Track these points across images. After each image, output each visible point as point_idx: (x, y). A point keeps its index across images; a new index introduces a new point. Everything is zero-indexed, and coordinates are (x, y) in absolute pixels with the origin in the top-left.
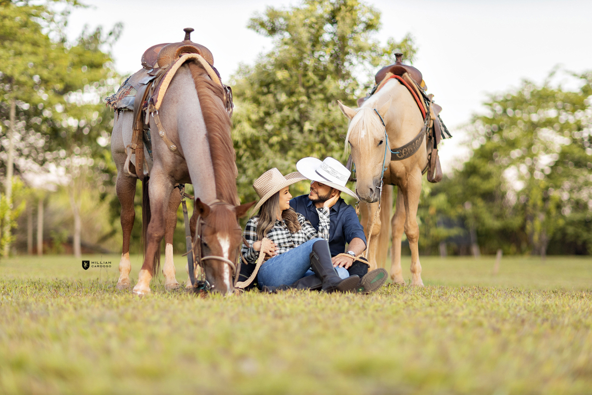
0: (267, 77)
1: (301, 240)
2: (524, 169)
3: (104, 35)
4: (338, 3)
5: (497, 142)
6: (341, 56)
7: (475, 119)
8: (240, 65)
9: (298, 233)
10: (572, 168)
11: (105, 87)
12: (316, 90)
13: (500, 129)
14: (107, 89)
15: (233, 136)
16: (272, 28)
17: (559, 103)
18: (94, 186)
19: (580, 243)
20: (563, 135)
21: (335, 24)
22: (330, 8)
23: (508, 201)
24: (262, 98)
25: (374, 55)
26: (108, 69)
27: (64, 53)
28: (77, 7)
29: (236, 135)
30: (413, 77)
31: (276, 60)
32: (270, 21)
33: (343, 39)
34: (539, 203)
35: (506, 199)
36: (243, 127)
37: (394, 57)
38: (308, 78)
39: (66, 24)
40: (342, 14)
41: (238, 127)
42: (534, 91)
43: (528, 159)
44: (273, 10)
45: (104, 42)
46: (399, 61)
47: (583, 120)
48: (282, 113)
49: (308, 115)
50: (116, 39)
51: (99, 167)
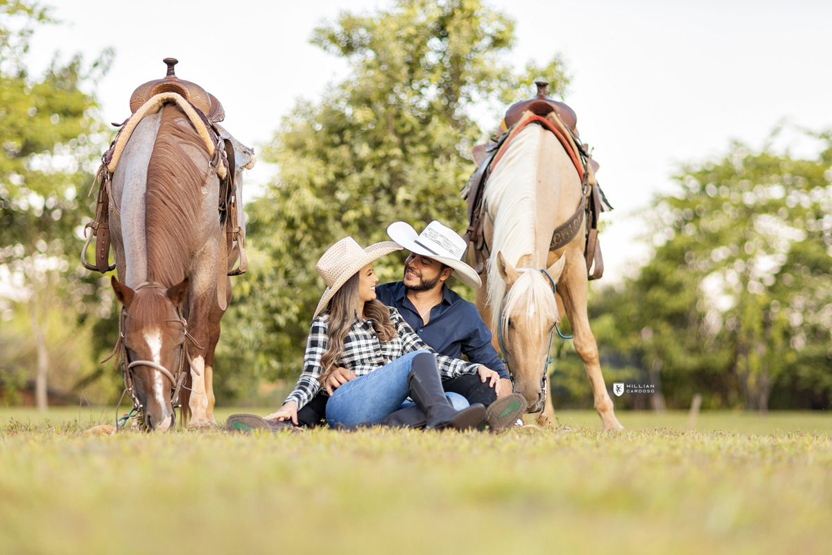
0: (340, 119)
1: (395, 354)
2: (733, 277)
3: (84, 69)
4: (449, 6)
5: (692, 236)
6: (454, 87)
7: (657, 200)
8: (298, 101)
9: (392, 343)
10: (806, 277)
11: (87, 148)
12: (415, 139)
13: (696, 217)
14: (90, 150)
15: (287, 209)
16: (348, 44)
17: (787, 176)
18: (68, 303)
19: (818, 391)
20: (793, 226)
21: (445, 38)
22: (437, 14)
23: (708, 327)
24: (331, 153)
25: (505, 86)
26: (92, 120)
27: (23, 93)
28: (43, 22)
29: (291, 209)
30: (563, 119)
31: (353, 92)
32: (344, 33)
33: (457, 60)
34: (757, 327)
35: (706, 324)
36: (301, 197)
37: (535, 89)
38: (402, 120)
39: (26, 49)
40: (455, 22)
41: (295, 196)
42: (748, 157)
43: (739, 263)
44: (349, 16)
45: (87, 77)
46: (542, 94)
47: (823, 202)
48: (364, 175)
49: (402, 176)
50: (104, 73)
51: (76, 273)
